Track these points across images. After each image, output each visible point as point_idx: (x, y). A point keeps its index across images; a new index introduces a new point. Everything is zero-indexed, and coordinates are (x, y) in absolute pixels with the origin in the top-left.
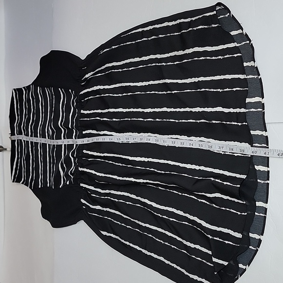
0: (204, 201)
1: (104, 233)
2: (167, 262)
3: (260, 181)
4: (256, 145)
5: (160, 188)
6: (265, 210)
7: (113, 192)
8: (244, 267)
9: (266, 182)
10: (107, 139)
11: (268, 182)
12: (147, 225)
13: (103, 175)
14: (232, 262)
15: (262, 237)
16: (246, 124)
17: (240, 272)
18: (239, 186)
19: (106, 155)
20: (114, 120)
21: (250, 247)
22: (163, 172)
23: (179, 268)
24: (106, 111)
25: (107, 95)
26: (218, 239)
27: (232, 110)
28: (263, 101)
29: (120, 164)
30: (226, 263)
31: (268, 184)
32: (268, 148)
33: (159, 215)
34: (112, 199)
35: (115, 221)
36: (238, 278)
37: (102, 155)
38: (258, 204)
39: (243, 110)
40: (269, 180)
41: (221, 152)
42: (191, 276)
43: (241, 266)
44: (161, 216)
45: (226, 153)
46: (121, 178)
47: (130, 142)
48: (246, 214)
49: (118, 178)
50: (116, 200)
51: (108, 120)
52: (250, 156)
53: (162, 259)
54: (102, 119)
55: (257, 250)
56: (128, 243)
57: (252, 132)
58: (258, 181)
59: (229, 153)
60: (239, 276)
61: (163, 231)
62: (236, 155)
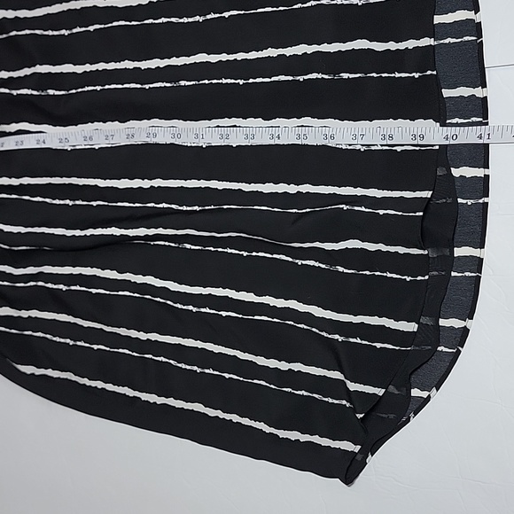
0: (311, 263)
1: (28, 369)
2: (211, 412)
3: (465, 201)
4: (454, 121)
5: (188, 246)
6: (477, 264)
7: (47, 269)
8: (425, 394)
9: (481, 201)
10: (29, 142)
11: (486, 200)
12: (154, 337)
13: (23, 230)
14: (391, 388)
15: (468, 323)
16: (435, 73)
17: (413, 406)
18: (421, 214)
19: (26, 181)
20: (51, 92)
21: (439, 349)
22: (196, 208)
23: (246, 421)
24: (27, 71)
25: (28, 32)
26: (359, 341)
27: (392, 46)
28: (478, 18)
29: (67, 202)
30: (380, 392)
31: (486, 204)
32: (487, 124)
33: (191, 308)
34: (49, 285)
35: (57, 339)
36: (408, 421)
37: (15, 182)
38: (459, 252)
39: (427, 42)
40: (488, 196)
41: (358, 147)
42: (282, 434)
43: (415, 392)
44: (195, 310)
45: (373, 148)
46: (78, 233)
47: (97, 147)
48: (427, 277)
49: (69, 233)
50: (61, 287)
51: (35, 93)
52: (437, 147)
53: (198, 407)
54: (15, 92)
55: (459, 352)
56: (99, 384)
57: (446, 93)
58: (460, 200)
59: (380, 148)
60: (412, 415)
61: (199, 344)
62: (399, 149)
